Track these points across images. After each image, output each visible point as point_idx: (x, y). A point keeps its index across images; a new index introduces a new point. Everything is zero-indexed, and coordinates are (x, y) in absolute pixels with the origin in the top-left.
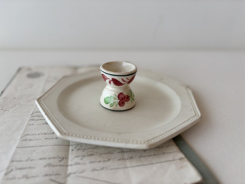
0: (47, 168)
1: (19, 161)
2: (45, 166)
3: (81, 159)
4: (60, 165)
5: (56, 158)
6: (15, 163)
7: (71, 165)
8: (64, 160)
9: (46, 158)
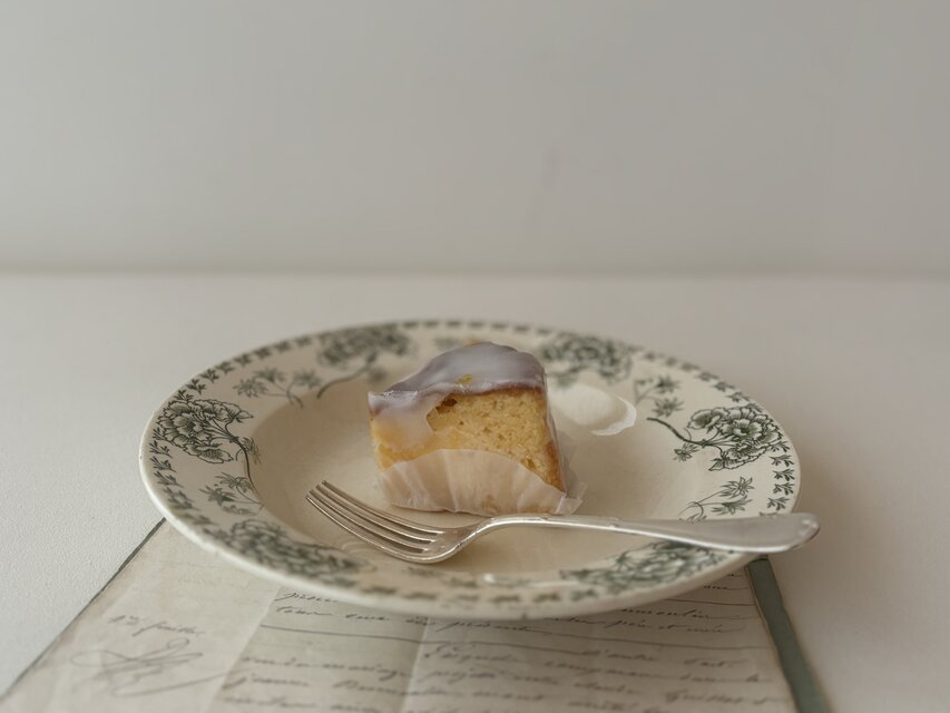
0: (343, 691)
1: (265, 662)
2: (337, 685)
3: (451, 682)
4: (381, 690)
5: (372, 669)
6: (251, 664)
7: (415, 693)
8: (397, 678)
9: (342, 667)
